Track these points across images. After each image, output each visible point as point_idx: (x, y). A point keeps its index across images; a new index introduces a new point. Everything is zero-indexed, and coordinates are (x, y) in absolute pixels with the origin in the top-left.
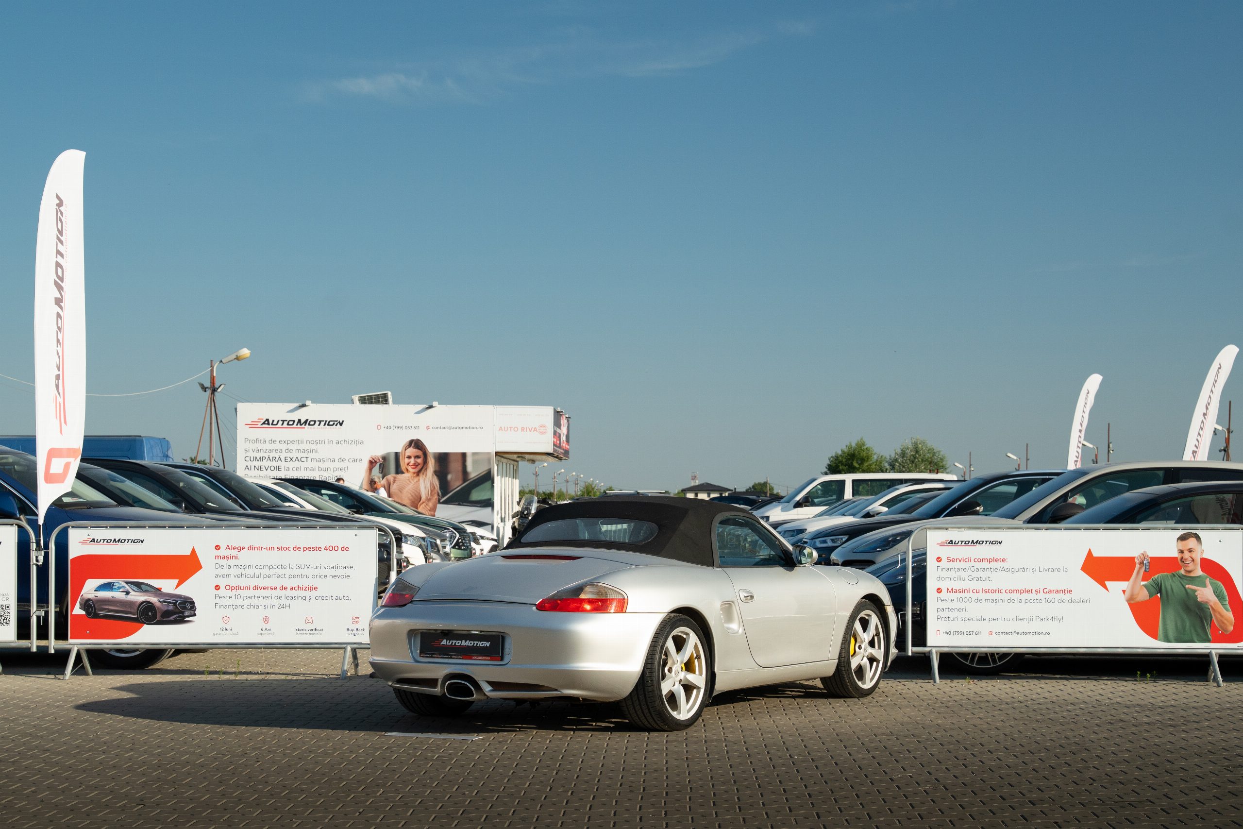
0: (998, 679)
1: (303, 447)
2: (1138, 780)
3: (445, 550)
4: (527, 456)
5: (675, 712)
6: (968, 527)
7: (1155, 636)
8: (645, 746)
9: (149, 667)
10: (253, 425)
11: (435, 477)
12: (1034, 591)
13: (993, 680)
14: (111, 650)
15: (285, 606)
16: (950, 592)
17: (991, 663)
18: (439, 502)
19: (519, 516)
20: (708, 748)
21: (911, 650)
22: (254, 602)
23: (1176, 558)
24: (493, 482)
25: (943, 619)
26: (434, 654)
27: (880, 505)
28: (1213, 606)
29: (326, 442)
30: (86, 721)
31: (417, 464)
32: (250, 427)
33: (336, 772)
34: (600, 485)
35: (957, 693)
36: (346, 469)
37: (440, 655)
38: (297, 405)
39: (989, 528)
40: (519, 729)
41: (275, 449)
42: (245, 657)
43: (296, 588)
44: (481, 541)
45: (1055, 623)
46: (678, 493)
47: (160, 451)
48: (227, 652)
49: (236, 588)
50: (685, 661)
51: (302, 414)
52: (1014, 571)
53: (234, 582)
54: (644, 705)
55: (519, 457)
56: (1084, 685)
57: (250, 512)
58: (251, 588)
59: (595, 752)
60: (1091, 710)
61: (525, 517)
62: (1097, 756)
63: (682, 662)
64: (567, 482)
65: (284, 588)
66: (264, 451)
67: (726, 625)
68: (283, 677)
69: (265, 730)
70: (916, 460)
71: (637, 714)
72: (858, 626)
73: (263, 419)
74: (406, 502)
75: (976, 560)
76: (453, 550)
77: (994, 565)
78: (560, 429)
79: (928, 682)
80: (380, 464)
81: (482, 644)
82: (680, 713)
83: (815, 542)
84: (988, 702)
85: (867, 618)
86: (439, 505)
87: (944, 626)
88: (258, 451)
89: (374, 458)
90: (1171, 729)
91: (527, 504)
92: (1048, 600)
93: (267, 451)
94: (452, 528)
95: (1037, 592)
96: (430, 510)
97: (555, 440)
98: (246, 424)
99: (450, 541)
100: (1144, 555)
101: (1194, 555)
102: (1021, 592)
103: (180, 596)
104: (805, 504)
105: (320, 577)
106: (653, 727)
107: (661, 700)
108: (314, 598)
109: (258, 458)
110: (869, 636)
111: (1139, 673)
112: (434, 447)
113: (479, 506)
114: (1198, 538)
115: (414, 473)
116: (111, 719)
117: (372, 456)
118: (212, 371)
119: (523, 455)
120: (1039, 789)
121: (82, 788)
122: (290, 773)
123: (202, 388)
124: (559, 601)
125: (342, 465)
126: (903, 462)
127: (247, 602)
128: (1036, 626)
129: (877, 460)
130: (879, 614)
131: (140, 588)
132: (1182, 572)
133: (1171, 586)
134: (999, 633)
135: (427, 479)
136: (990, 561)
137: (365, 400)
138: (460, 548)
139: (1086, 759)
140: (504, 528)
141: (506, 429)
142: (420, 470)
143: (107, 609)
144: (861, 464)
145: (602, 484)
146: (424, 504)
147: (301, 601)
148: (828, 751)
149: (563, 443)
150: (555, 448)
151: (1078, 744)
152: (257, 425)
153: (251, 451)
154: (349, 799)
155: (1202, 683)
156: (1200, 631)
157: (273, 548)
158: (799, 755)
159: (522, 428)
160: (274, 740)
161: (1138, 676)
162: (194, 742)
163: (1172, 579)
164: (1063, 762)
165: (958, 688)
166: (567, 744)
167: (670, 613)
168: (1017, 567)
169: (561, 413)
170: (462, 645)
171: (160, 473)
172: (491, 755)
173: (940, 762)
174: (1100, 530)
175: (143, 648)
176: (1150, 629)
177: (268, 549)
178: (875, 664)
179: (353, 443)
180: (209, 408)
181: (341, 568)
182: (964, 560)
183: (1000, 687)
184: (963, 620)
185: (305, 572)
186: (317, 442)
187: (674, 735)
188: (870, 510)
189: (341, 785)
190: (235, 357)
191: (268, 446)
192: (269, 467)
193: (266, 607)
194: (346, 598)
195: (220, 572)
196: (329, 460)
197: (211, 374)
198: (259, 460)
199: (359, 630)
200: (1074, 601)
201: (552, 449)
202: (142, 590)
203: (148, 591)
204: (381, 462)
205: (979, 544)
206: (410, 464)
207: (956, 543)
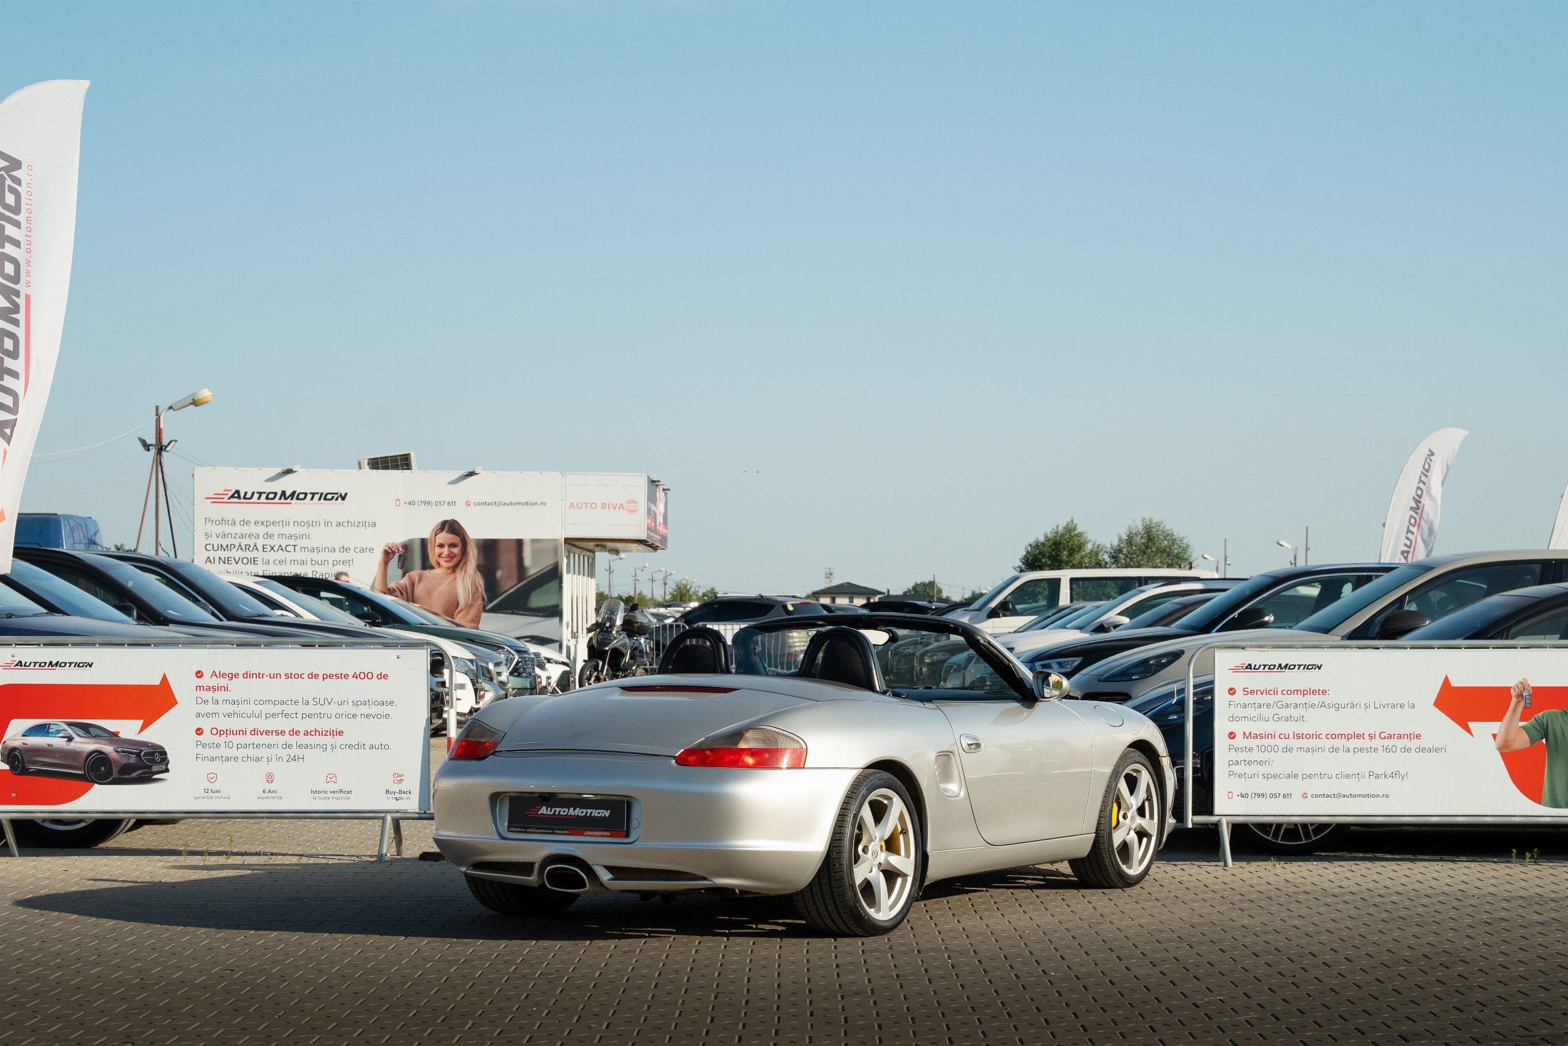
0: (1314, 861)
1: (287, 530)
2: (1546, 1004)
3: (500, 678)
4: (609, 544)
5: (873, 910)
6: (1272, 645)
7: (1538, 799)
8: (834, 958)
10: (216, 499)
11: (479, 574)
12: (1366, 736)
13: (1307, 863)
14: (44, 820)
15: (297, 759)
16: (1247, 738)
17: (1303, 839)
18: (485, 610)
19: (598, 630)
20: (925, 961)
21: (1192, 820)
22: (251, 752)
24: (561, 582)
25: (1237, 775)
26: (529, 828)
27: (1118, 614)
29: (322, 524)
30: (24, 922)
31: (452, 556)
32: (213, 502)
33: (398, 996)
35: (1260, 881)
36: (351, 562)
37: (537, 829)
38: (280, 470)
39: (1304, 647)
40: (649, 934)
41: (249, 533)
42: (234, 831)
43: (313, 733)
44: (548, 665)
45: (1397, 781)
46: (808, 597)
47: (86, 536)
48: (207, 823)
49: (226, 732)
50: (886, 837)
51: (288, 484)
52: (1338, 707)
53: (223, 724)
54: (828, 899)
55: (598, 545)
56: (1437, 868)
57: (226, 623)
58: (248, 733)
59: (763, 967)
60: (1456, 904)
61: (607, 631)
62: (1480, 970)
63: (881, 839)
64: (653, 581)
65: (294, 733)
66: (234, 535)
67: (942, 786)
68: (295, 860)
69: (285, 935)
70: (1149, 550)
71: (818, 912)
72: (1123, 786)
73: (231, 491)
74: (438, 610)
75: (1284, 692)
76: (511, 678)
77: (1310, 699)
78: (656, 506)
79: (1216, 866)
80: (400, 556)
81: (599, 813)
82: (878, 911)
84: (1307, 893)
85: (1135, 774)
86: (484, 615)
87: (1239, 786)
88: (225, 536)
89: (390, 546)
91: (609, 613)
92: (1386, 749)
93: (238, 536)
94: (508, 646)
95: (1371, 737)
96: (472, 621)
97: (650, 521)
98: (207, 498)
99: (506, 665)
100: (1523, 684)
102: (1348, 737)
103: (145, 744)
104: (1004, 612)
105: (347, 716)
106: (841, 930)
107: (853, 891)
108: (338, 746)
109: (225, 546)
110: (1137, 801)
111: (1514, 851)
112: (476, 531)
113: (541, 615)
115: (448, 568)
116: (59, 919)
117: (387, 543)
118: (158, 421)
119: (603, 543)
120: (1409, 1019)
121: (37, 1019)
122: (333, 997)
123: (143, 445)
124: (708, 752)
125: (345, 556)
126: (1129, 553)
127: (242, 753)
128: (1368, 785)
129: (1092, 551)
130: (1151, 769)
131: (88, 732)
133: (1561, 727)
134: (1317, 796)
135: (467, 576)
136: (1304, 693)
137: (377, 463)
138: (519, 675)
139: (1465, 974)
140: (576, 646)
141: (579, 506)
142: (457, 564)
143: (41, 762)
144: (1070, 555)
146: (462, 613)
147: (319, 751)
148: (1096, 964)
149: (660, 525)
150: (648, 532)
151: (1450, 954)
152: (223, 498)
153: (214, 536)
154: (426, 1034)
157: (278, 676)
158: (1056, 970)
159: (602, 504)
160: (301, 950)
161: (1514, 855)
162: (186, 952)
163: (1563, 719)
164: (1434, 979)
165: (1261, 874)
166: (721, 955)
167: (865, 768)
168: (1343, 702)
169: (657, 483)
170: (569, 814)
171: (100, 567)
172: (616, 971)
173: (1259, 980)
174: (1460, 648)
175: (90, 818)
177: (272, 676)
178: (1145, 840)
179: (361, 525)
180: (154, 475)
181: (376, 703)
182: (1268, 692)
183: (1320, 872)
184: (1266, 777)
185: (326, 709)
186: (309, 524)
187: (872, 942)
188: (1105, 621)
189: (411, 1015)
190: (191, 401)
191: (238, 529)
192: (241, 559)
193: (269, 760)
194: (384, 747)
195: (203, 709)
196: (327, 549)
197: (157, 426)
198: (226, 550)
199: (404, 793)
200: (1423, 750)
201: (646, 534)
202: (91, 734)
203: (100, 736)
204: (401, 553)
205: (1289, 669)
206: (443, 556)
207: (1257, 667)
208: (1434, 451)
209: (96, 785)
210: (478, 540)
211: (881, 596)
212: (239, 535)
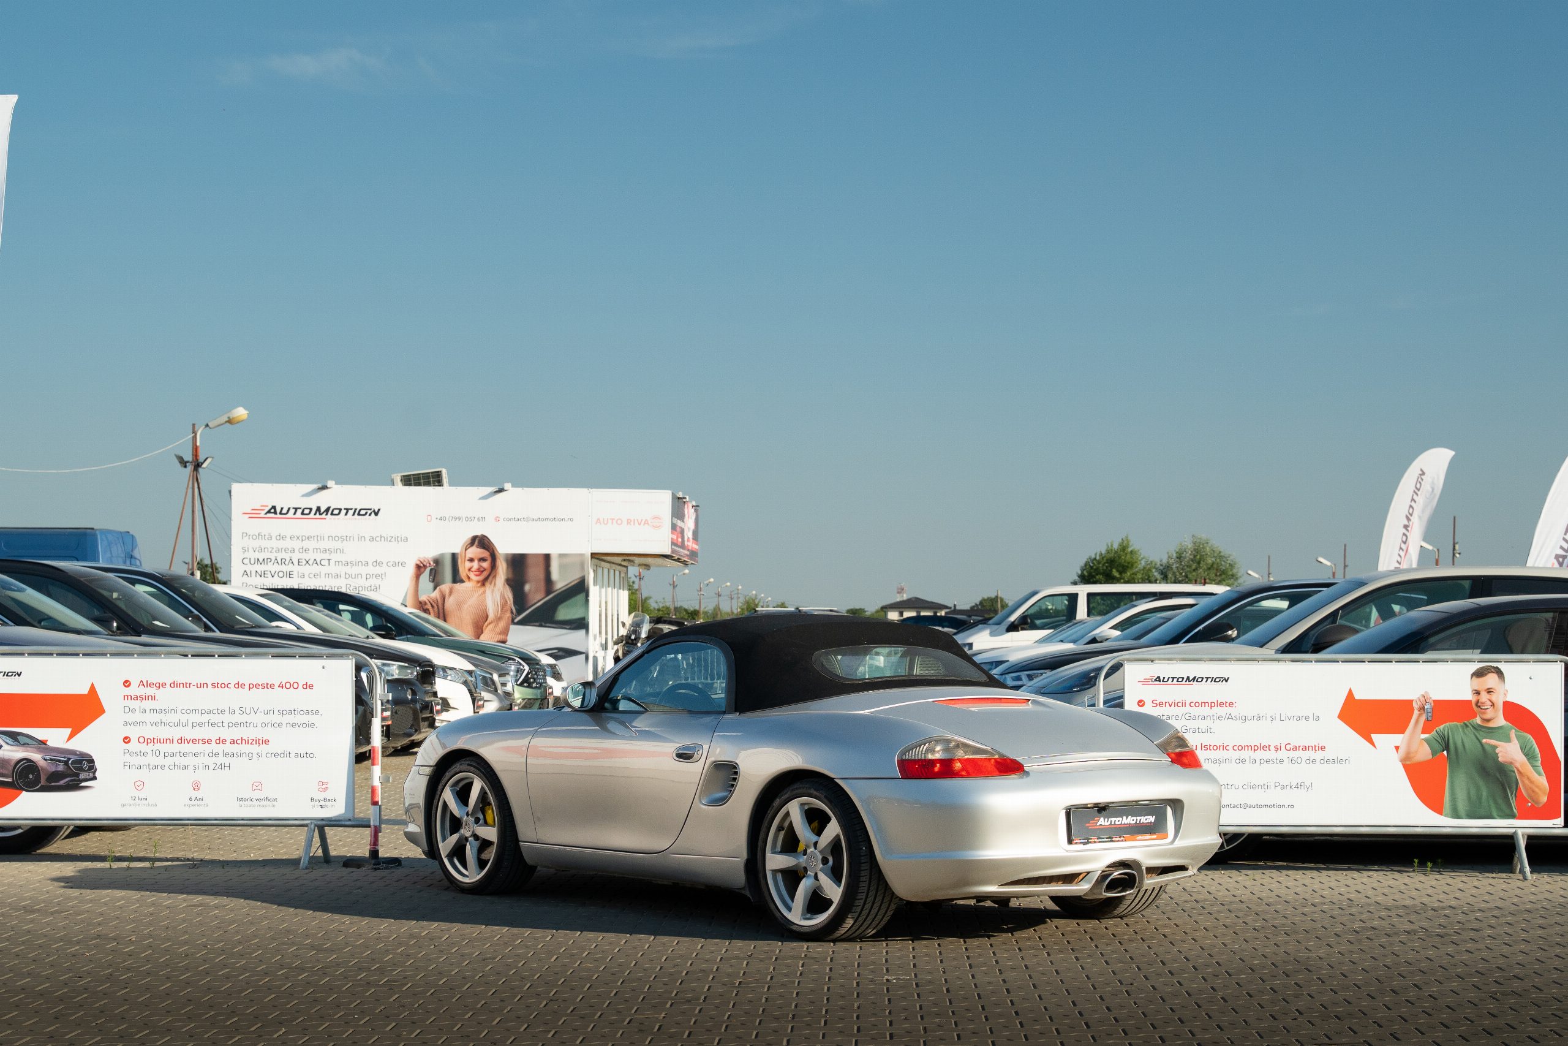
0: (1222, 870)
1: (323, 545)
2: (1363, 1012)
3: (505, 688)
4: (637, 560)
6: (1182, 659)
7: (1439, 811)
9: (38, 851)
10: (253, 514)
11: (507, 587)
12: (1272, 748)
13: (1215, 872)
15: (222, 767)
18: (513, 623)
19: (624, 642)
22: (178, 760)
23: (1470, 701)
24: (587, 595)
26: (1091, 838)
27: (1109, 627)
28: (1520, 769)
29: (356, 539)
31: (482, 569)
32: (250, 517)
33: (230, 1003)
34: (767, 600)
36: (384, 576)
38: (315, 486)
39: (1211, 660)
41: (284, 547)
43: (239, 742)
44: (564, 676)
45: (1302, 791)
46: (877, 612)
47: (122, 550)
49: (153, 741)
51: (323, 500)
52: (1245, 719)
53: (150, 732)
55: (627, 560)
56: (1339, 877)
57: (218, 634)
58: (175, 741)
59: (613, 974)
60: (1336, 912)
61: (633, 644)
62: (1319, 978)
64: (719, 596)
65: (221, 741)
66: (270, 550)
70: (1198, 567)
73: (267, 506)
75: (1192, 705)
76: (519, 689)
77: (1217, 710)
78: (683, 521)
80: (431, 570)
83: (1005, 678)
86: (513, 627)
88: (261, 550)
89: (422, 560)
90: (1437, 940)
91: (635, 625)
92: (1292, 761)
93: (274, 551)
94: (519, 658)
95: (1277, 748)
96: (501, 633)
97: (675, 537)
98: (244, 513)
99: (514, 676)
100: (1425, 697)
101: (1494, 697)
102: (1255, 748)
103: (73, 752)
104: (1023, 626)
105: (273, 725)
108: (264, 755)
109: (261, 560)
111: (1416, 860)
112: (505, 546)
113: (568, 627)
114: (1499, 673)
115: (478, 582)
117: (419, 558)
118: (194, 438)
119: (632, 558)
120: (1219, 1027)
123: (180, 462)
125: (378, 570)
126: (1178, 570)
127: (169, 761)
128: (1274, 796)
129: (1144, 568)
131: (16, 740)
132: (1478, 720)
133: (1462, 740)
135: (496, 589)
136: (1211, 705)
137: (410, 480)
138: (530, 686)
139: (1302, 982)
140: (602, 657)
141: (606, 522)
142: (487, 578)
144: (1123, 572)
145: (770, 599)
146: (491, 626)
147: (245, 759)
149: (688, 540)
150: (673, 547)
151: (1299, 962)
152: (259, 514)
153: (251, 550)
155: (1504, 875)
156: (1500, 801)
157: (205, 685)
159: (628, 520)
161: (1416, 865)
163: (1464, 731)
168: (1249, 714)
169: (684, 500)
171: (82, 579)
173: (1095, 989)
174: (1364, 662)
175: (26, 825)
176: (1433, 802)
177: (199, 686)
179: (393, 540)
180: (190, 491)
181: (302, 713)
182: (1176, 704)
183: (1222, 881)
185: (252, 718)
186: (343, 539)
188: (1096, 634)
190: (227, 419)
191: (275, 544)
192: (277, 573)
193: (196, 768)
194: (310, 755)
195: (131, 718)
196: (360, 563)
197: (193, 443)
198: (263, 563)
199: (329, 800)
200: (1328, 761)
201: (670, 549)
202: (19, 743)
203: (28, 744)
204: (433, 567)
205: (1197, 681)
206: (473, 569)
207: (1165, 680)
208: (1425, 471)
209: (24, 793)
210: (507, 554)
211: (947, 610)
212: (275, 549)
